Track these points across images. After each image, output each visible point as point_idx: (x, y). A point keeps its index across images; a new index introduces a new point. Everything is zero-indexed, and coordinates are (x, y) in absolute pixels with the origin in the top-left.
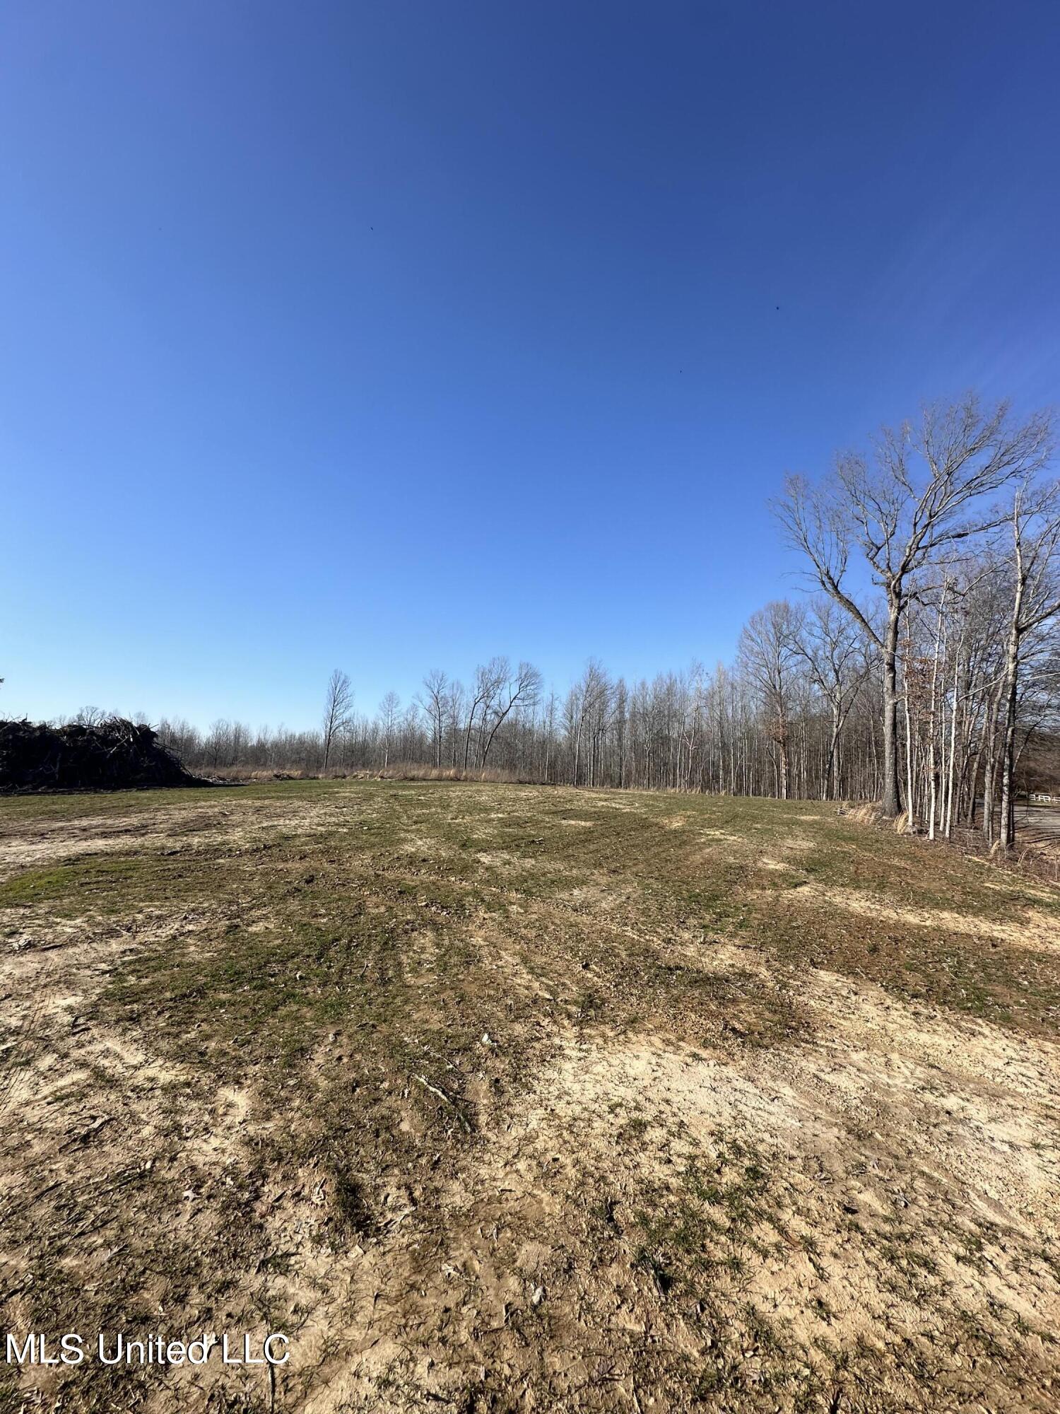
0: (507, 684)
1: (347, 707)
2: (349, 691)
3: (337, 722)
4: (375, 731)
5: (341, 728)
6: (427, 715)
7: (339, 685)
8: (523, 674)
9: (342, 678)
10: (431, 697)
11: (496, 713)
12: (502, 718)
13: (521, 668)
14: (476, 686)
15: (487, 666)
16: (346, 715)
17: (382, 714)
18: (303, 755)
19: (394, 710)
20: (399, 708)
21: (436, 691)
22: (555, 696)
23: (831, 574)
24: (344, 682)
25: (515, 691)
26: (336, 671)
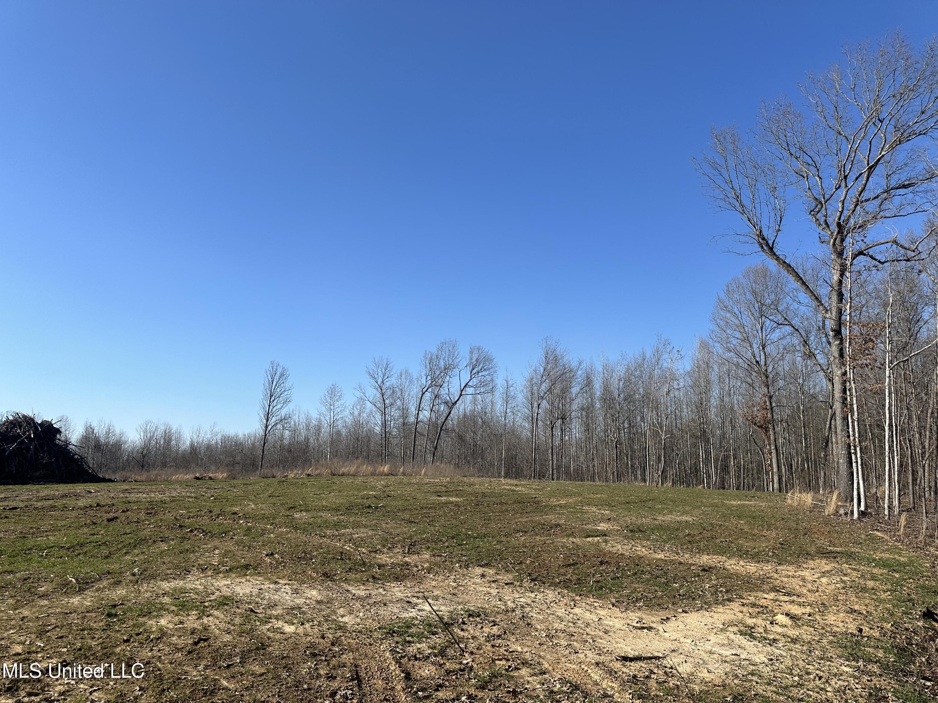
0: (456, 371)
1: (286, 402)
2: (288, 385)
3: (274, 419)
4: (319, 428)
5: (279, 426)
6: (374, 409)
7: (276, 378)
8: (474, 359)
9: (280, 370)
10: (375, 388)
11: (446, 403)
12: (451, 408)
13: (471, 353)
14: (423, 374)
15: (434, 350)
16: (283, 412)
17: (324, 408)
18: (238, 458)
19: (337, 404)
20: (342, 401)
21: (380, 381)
22: (510, 383)
23: (765, 233)
24: (282, 375)
25: (466, 377)
26: (272, 363)
